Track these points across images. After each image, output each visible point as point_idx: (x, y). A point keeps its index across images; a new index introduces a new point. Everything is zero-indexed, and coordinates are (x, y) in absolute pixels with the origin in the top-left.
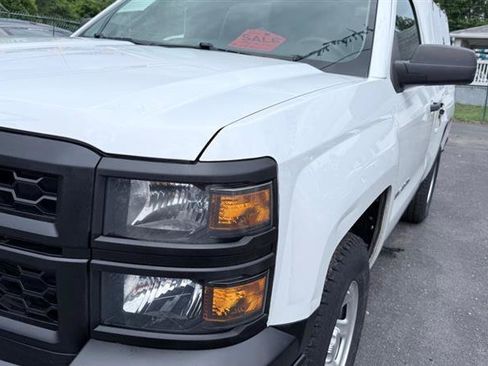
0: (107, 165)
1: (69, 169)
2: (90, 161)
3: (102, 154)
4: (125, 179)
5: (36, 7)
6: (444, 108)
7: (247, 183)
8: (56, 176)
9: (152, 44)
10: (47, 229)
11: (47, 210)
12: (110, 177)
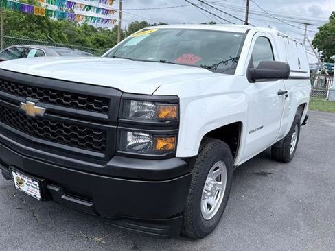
0: (124, 95)
1: (113, 97)
2: (119, 94)
3: (123, 92)
4: (129, 100)
5: (67, 39)
6: (288, 94)
7: (168, 103)
8: (109, 99)
9: (139, 60)
10: (105, 116)
11: (105, 111)
12: (125, 99)
